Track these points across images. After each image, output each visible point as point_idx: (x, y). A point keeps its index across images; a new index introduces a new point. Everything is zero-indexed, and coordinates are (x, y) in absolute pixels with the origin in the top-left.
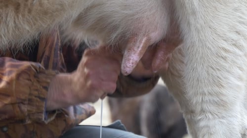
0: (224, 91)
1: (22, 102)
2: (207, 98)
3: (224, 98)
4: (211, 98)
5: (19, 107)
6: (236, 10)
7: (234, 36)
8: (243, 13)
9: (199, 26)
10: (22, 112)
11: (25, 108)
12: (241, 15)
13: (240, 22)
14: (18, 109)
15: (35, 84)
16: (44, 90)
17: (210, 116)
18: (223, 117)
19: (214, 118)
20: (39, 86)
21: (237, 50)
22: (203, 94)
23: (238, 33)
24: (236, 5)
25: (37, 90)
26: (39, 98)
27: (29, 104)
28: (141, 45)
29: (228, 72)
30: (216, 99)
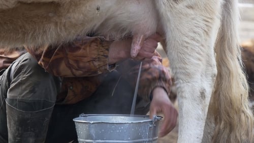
0: (187, 67)
1: (94, 60)
2: (178, 71)
3: (188, 71)
4: (181, 70)
5: (93, 63)
6: (193, 19)
7: (192, 35)
8: (198, 21)
9: (172, 28)
10: (95, 66)
11: (96, 63)
12: (196, 22)
13: (196, 26)
14: (92, 65)
15: (101, 48)
16: (106, 51)
17: (181, 81)
18: (189, 82)
19: (184, 83)
20: (103, 49)
21: (194, 43)
22: (176, 68)
23: (195, 32)
24: (193, 16)
25: (102, 51)
26: (104, 56)
27: (98, 61)
28: (141, 40)
29: (190, 55)
30: (183, 71)
